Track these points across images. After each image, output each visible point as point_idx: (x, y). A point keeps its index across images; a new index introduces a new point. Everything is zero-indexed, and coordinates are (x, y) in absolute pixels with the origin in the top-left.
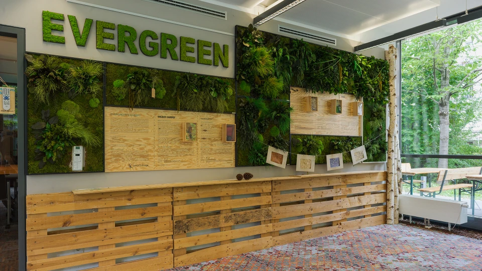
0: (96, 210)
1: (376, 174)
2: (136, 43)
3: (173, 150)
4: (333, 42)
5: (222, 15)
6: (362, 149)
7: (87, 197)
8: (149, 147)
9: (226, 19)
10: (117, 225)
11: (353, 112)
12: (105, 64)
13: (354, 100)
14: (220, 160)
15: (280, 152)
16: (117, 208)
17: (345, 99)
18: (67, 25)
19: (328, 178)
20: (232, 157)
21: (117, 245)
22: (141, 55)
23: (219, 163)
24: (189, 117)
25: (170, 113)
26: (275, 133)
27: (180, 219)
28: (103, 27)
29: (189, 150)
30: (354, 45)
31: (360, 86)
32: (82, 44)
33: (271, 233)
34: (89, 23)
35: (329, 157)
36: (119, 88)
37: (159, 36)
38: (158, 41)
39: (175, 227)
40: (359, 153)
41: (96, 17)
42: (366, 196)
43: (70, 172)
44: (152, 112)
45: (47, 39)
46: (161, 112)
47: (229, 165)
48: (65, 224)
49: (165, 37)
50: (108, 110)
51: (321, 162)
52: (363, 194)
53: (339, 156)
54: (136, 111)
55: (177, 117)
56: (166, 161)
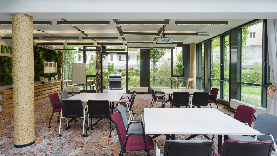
1: (60, 82)
4: (50, 48)
6: (57, 76)
11: (55, 66)
13: (55, 63)
15: (43, 78)
17: (53, 63)
18: (5, 48)
19: (51, 84)
26: (41, 73)
30: (55, 48)
31: (56, 59)
32: (8, 53)
33: (42, 98)
34: (9, 47)
35: (51, 78)
40: (57, 77)
42: (58, 88)
51: (50, 80)
52: (57, 87)
53: (53, 78)
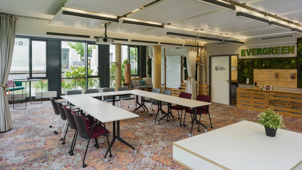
0: (250, 93)
2: (262, 52)
3: (272, 80)
5: (292, 36)
7: (248, 90)
8: (265, 79)
9: (293, 37)
10: (255, 98)
12: (253, 59)
14: (290, 85)
16: (254, 94)
18: (246, 51)
20: (296, 84)
21: (254, 103)
22: (263, 55)
23: (290, 86)
24: (278, 71)
25: (271, 70)
27: (271, 100)
28: (253, 50)
29: (278, 81)
32: (249, 55)
34: (250, 50)
36: (256, 64)
37: (268, 49)
38: (268, 50)
39: (269, 102)
41: (251, 48)
43: (246, 84)
44: (266, 70)
45: (242, 55)
46: (269, 70)
47: (294, 87)
48: (243, 95)
49: (270, 48)
50: (255, 70)
54: (261, 70)
55: (274, 71)
56: (270, 84)
